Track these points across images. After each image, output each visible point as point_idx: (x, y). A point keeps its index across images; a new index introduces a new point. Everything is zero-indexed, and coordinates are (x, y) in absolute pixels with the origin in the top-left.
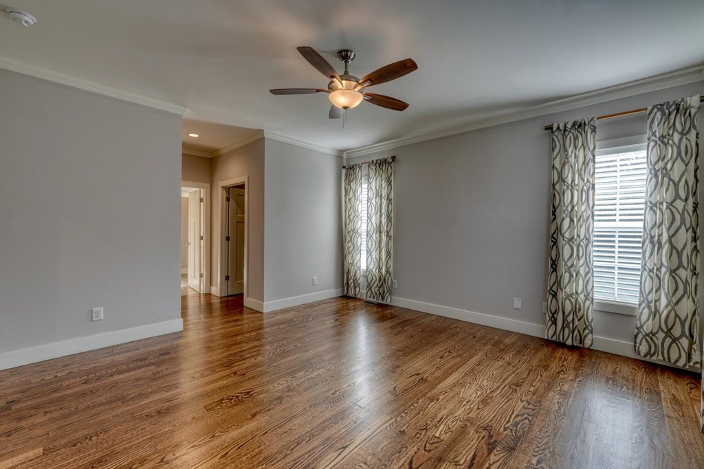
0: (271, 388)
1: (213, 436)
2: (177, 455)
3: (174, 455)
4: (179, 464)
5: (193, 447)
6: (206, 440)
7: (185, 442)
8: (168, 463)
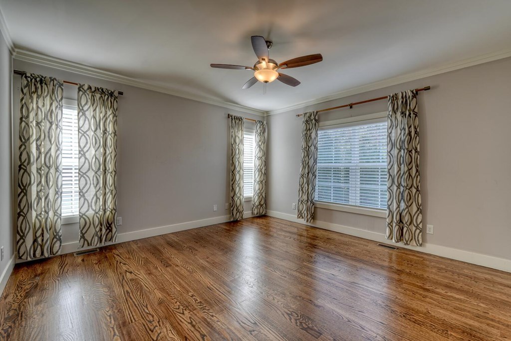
0: (280, 303)
1: (349, 321)
2: (375, 335)
3: (376, 337)
4: (380, 331)
5: (364, 329)
6: (354, 324)
7: (362, 335)
8: (384, 337)
